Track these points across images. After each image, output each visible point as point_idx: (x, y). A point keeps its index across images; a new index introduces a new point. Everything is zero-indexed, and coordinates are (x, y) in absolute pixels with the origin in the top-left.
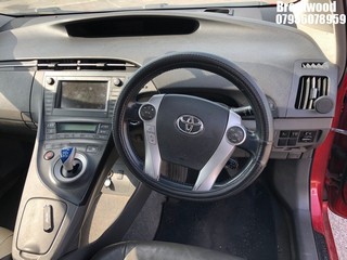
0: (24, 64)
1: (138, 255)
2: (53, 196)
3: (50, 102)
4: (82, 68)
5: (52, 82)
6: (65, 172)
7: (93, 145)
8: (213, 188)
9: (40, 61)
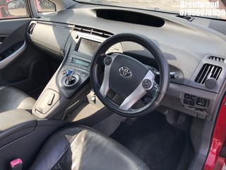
0: (69, 26)
1: (86, 134)
2: (57, 90)
3: (73, 47)
4: (93, 33)
5: (77, 38)
6: (67, 82)
7: (85, 73)
8: (129, 109)
9: (76, 26)
